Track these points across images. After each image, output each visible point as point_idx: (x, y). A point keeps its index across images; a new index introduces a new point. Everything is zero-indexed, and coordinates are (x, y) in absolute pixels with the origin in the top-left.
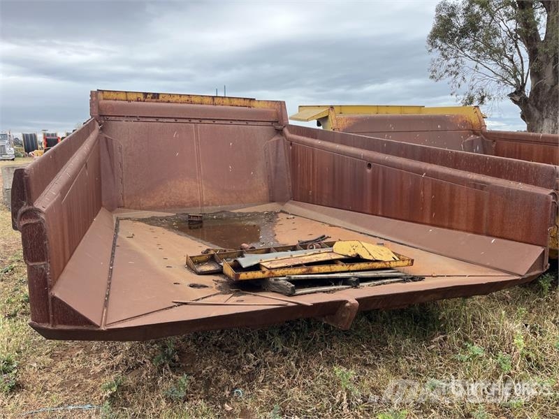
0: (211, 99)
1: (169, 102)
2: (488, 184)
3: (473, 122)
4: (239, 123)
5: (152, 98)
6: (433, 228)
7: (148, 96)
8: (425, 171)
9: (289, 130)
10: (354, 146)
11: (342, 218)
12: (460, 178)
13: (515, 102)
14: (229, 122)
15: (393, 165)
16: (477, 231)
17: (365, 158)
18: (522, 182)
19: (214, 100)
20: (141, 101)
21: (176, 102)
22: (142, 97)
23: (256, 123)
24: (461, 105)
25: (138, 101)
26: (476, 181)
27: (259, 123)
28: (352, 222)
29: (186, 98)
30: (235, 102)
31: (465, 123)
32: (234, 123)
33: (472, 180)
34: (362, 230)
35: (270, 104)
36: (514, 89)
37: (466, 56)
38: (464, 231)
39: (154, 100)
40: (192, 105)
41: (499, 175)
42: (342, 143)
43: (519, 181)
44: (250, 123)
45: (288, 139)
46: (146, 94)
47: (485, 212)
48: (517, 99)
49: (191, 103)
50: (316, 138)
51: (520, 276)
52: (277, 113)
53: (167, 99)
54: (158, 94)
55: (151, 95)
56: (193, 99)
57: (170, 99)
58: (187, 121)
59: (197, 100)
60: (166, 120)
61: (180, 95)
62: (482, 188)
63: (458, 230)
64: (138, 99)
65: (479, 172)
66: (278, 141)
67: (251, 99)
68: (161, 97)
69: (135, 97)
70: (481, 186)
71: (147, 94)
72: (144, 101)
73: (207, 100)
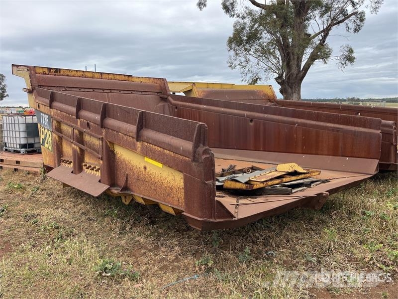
0: (99, 75)
1: (68, 75)
2: (342, 129)
3: (269, 94)
4: (136, 93)
5: (55, 72)
6: (305, 155)
7: (52, 70)
8: (297, 123)
9: (173, 98)
10: (236, 109)
11: (232, 154)
12: (323, 126)
13: (279, 83)
14: (130, 92)
15: (272, 120)
16: (335, 155)
17: (247, 116)
18: (362, 127)
19: (101, 76)
20: (46, 74)
21: (73, 76)
22: (46, 71)
23: (147, 93)
24: (247, 84)
25: (43, 74)
26: (334, 128)
27: (150, 93)
28: (240, 156)
29: (82, 73)
30: (118, 77)
31: (265, 95)
32: (133, 92)
33: (331, 127)
34: (252, 160)
35: (152, 80)
36: (278, 76)
37: (250, 54)
38: (326, 155)
39: (57, 74)
40: (86, 79)
41: (347, 124)
42: (225, 107)
43: (360, 127)
44: (144, 93)
45: (173, 105)
46: (49, 69)
47: (341, 145)
48: (280, 81)
49: (85, 77)
50: (201, 104)
51: (371, 174)
52: (160, 87)
53: (66, 73)
54: (60, 69)
55: (54, 70)
56: (86, 74)
57: (69, 74)
58: (101, 91)
59: (89, 75)
60: (86, 90)
61: (77, 71)
62: (338, 131)
63: (322, 155)
64: (44, 72)
65: (334, 123)
66: (164, 106)
67: (129, 76)
68: (61, 72)
69: (41, 71)
70: (338, 130)
71: (51, 68)
72: (48, 74)
73: (96, 75)
